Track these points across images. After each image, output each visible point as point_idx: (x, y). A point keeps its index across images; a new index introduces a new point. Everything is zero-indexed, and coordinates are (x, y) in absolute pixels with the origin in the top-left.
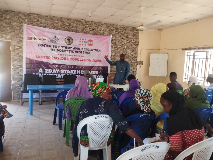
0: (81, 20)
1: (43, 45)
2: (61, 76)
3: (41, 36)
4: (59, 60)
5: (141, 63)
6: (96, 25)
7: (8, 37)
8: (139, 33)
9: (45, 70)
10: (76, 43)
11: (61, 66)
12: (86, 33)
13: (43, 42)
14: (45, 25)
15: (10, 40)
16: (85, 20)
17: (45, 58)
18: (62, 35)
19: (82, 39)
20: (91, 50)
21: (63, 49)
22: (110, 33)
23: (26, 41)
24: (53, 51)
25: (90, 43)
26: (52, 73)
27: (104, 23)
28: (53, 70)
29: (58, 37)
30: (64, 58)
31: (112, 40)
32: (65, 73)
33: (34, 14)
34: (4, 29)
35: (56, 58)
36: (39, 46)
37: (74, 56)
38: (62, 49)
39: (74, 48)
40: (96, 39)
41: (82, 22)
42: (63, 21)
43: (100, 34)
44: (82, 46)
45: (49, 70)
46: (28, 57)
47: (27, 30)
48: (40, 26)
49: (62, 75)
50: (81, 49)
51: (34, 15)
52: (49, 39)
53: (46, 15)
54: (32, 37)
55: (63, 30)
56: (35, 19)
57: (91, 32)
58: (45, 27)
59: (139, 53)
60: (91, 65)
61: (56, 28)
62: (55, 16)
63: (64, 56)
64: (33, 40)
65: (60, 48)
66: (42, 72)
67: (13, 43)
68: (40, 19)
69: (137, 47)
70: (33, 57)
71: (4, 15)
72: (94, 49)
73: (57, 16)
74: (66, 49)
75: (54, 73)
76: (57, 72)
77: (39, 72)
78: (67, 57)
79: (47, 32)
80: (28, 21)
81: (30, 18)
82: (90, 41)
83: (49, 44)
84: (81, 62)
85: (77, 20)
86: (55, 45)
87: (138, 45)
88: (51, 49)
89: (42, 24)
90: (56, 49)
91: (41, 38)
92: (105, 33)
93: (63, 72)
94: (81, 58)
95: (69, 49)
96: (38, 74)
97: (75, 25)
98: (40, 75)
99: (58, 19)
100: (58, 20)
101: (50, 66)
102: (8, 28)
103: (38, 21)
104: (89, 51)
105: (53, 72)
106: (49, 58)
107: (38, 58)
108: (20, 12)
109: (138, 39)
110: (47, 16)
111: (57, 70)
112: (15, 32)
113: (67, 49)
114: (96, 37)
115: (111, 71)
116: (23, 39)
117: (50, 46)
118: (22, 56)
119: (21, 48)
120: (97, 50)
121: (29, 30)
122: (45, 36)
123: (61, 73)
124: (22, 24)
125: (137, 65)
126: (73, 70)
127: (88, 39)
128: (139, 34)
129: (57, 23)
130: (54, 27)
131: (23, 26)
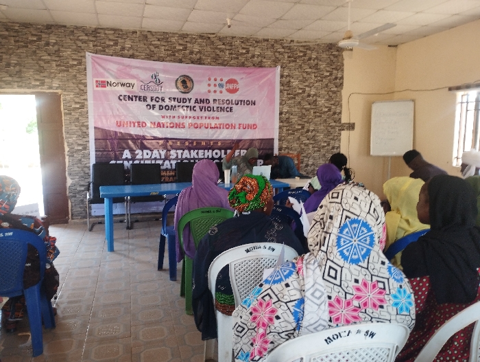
0: (209, 36)
1: (130, 98)
2: (171, 164)
3: (123, 78)
4: (164, 129)
5: (351, 127)
6: (243, 45)
7: (56, 83)
8: (344, 57)
9: (136, 152)
10: (200, 89)
11: (170, 143)
12: (222, 64)
13: (128, 92)
14: (131, 52)
15: (59, 91)
16: (219, 35)
17: (134, 126)
18: (169, 72)
19: (212, 79)
20: (234, 102)
21: (173, 103)
22: (275, 62)
23: (94, 91)
24: (151, 111)
25: (231, 86)
26: (150, 159)
27: (261, 38)
28: (152, 151)
29: (161, 76)
30: (176, 124)
31: (282, 76)
32: (180, 157)
33: (107, 29)
34: (46, 66)
35: (159, 125)
36: (121, 100)
37: (198, 118)
38: (170, 104)
39: (196, 101)
40: (244, 76)
41: (212, 39)
42: (169, 40)
43: (254, 65)
44: (213, 94)
45: (145, 151)
46: (100, 125)
47: (94, 67)
48: (122, 56)
49: (174, 162)
50: (212, 101)
51: (107, 32)
52: (142, 84)
53: (132, 29)
54: (104, 82)
55: (171, 61)
56: (110, 40)
57: (232, 62)
58: (132, 56)
59: (344, 102)
60: (235, 137)
61: (155, 58)
62: (153, 30)
63: (176, 121)
64: (108, 88)
65: (167, 102)
66: (129, 157)
67: (67, 97)
68: (120, 40)
69: (339, 89)
70: (110, 125)
71: (44, 35)
72: (241, 101)
73: (157, 31)
74: (180, 104)
75: (155, 159)
76: (163, 157)
77: (124, 157)
78: (181, 121)
79: (138, 68)
80: (96, 46)
81: (98, 38)
82: (231, 81)
83: (142, 95)
84: (214, 130)
85: (201, 37)
86: (155, 95)
87: (342, 84)
88: (147, 105)
89: (126, 51)
90: (157, 105)
91: (125, 81)
92: (264, 62)
93: (175, 155)
94: (213, 123)
95: (185, 104)
96: (121, 162)
97: (196, 48)
98: (126, 163)
99: (159, 37)
100: (159, 40)
101: (145, 143)
102: (54, 64)
103: (116, 44)
104: (230, 106)
105: (153, 157)
106: (143, 126)
107: (119, 126)
108: (77, 28)
109: (343, 70)
110: (134, 32)
111: (161, 152)
112: (68, 71)
113: (182, 104)
114: (244, 73)
115: (280, 149)
116: (86, 86)
117: (145, 99)
118: (86, 124)
119: (83, 106)
120: (247, 101)
121: (97, 66)
122: (133, 77)
123: (171, 157)
124: (82, 54)
125: (343, 132)
126: (196, 151)
127: (225, 79)
128: (343, 59)
129: (157, 47)
130: (150, 57)
131: (84, 57)
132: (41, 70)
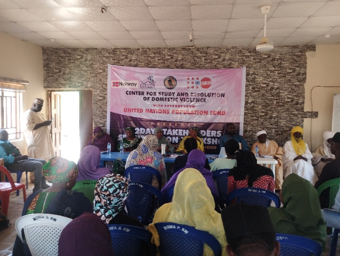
0: (190, 48)
1: (133, 93)
3: (130, 80)
4: (155, 114)
7: (89, 84)
8: (307, 56)
10: (181, 86)
11: (159, 123)
12: (199, 68)
14: (135, 63)
15: (91, 89)
17: (135, 112)
18: (159, 75)
20: (207, 95)
23: (111, 89)
24: (146, 101)
25: (205, 83)
27: (230, 46)
28: (146, 129)
29: (154, 78)
30: (163, 110)
31: (248, 74)
32: (165, 134)
33: (121, 48)
34: (84, 74)
35: (151, 111)
36: (127, 94)
37: (179, 106)
38: (159, 97)
39: (178, 94)
41: (192, 50)
42: (161, 53)
43: (224, 67)
44: (191, 89)
45: (141, 129)
46: (114, 111)
47: (112, 74)
50: (190, 95)
53: (137, 47)
54: (118, 83)
55: (161, 67)
56: (123, 55)
58: (136, 66)
59: (307, 94)
60: (207, 121)
61: (151, 66)
62: (151, 47)
64: (120, 87)
68: (129, 55)
74: (166, 97)
78: (167, 108)
79: (139, 73)
82: (205, 80)
83: (141, 90)
84: (190, 115)
86: (150, 91)
88: (144, 98)
89: (132, 62)
90: (151, 97)
91: (130, 82)
92: (233, 64)
94: (190, 110)
95: (170, 97)
97: (180, 57)
100: (154, 53)
102: (89, 72)
103: (126, 58)
104: (204, 97)
105: (146, 133)
106: (141, 112)
107: (125, 112)
108: (103, 49)
111: (152, 130)
112: (97, 76)
114: (216, 73)
115: (245, 131)
117: (143, 93)
118: (105, 110)
119: (104, 98)
120: (218, 94)
121: (114, 73)
122: (135, 79)
124: (106, 65)
126: (177, 130)
128: (306, 59)
129: (153, 58)
130: (148, 65)
131: (107, 67)
132: (82, 76)
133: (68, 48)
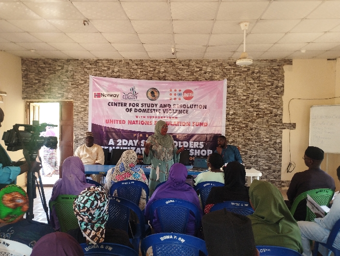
0: (172, 60)
1: (116, 104)
2: (141, 150)
3: (112, 91)
4: (138, 125)
7: (70, 96)
8: (285, 70)
9: (118, 141)
11: (141, 135)
12: (181, 80)
13: (115, 100)
14: (118, 74)
15: (72, 100)
16: (179, 59)
17: (117, 123)
18: (142, 86)
19: (173, 90)
20: (189, 106)
21: (144, 108)
22: (224, 76)
24: (129, 113)
25: (187, 95)
26: (127, 146)
27: (212, 59)
28: (128, 141)
29: (137, 89)
30: (146, 122)
33: (103, 60)
36: (110, 105)
37: (162, 117)
39: (161, 106)
42: (144, 64)
43: (206, 80)
44: (174, 101)
46: (95, 123)
48: (112, 77)
50: (172, 106)
52: (124, 94)
53: (119, 59)
54: (100, 94)
55: (144, 79)
56: (105, 67)
57: (189, 77)
58: (118, 77)
59: (285, 107)
60: (190, 132)
61: (134, 77)
64: (102, 98)
65: (140, 107)
66: (113, 144)
67: (77, 104)
68: (111, 67)
69: (280, 96)
72: (195, 105)
73: (135, 59)
74: (149, 108)
77: (110, 144)
78: (149, 120)
79: (121, 84)
82: (187, 91)
83: (123, 102)
84: (173, 127)
87: (283, 91)
88: (127, 109)
89: (115, 74)
90: (133, 109)
91: (112, 93)
92: (214, 77)
94: (173, 121)
95: (152, 108)
97: (162, 69)
98: (110, 148)
99: (137, 63)
101: (124, 135)
102: (70, 83)
103: (109, 69)
104: (186, 109)
106: (123, 123)
107: (107, 123)
108: (85, 60)
110: (121, 61)
111: (134, 141)
112: (78, 87)
114: (198, 85)
116: (88, 97)
117: (125, 105)
119: (85, 110)
120: (200, 105)
121: (96, 84)
122: (118, 90)
123: (141, 145)
125: (283, 130)
129: (135, 70)
130: (130, 77)
131: (88, 78)
132: (62, 87)
133: (48, 59)
